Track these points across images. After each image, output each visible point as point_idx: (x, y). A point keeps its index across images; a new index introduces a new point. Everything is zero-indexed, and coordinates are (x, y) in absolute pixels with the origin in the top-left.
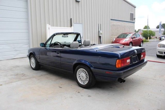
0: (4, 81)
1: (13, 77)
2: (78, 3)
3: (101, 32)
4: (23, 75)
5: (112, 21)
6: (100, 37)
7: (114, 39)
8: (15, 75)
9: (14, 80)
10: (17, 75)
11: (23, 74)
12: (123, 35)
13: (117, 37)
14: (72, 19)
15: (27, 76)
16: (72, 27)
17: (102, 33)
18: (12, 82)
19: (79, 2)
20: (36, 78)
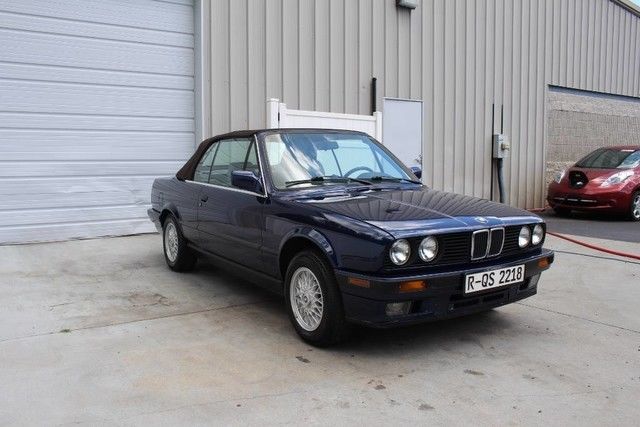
0: (78, 317)
1: (118, 302)
2: (406, 13)
3: (503, 139)
4: (159, 298)
5: (555, 93)
6: (497, 163)
7: (563, 175)
8: (124, 298)
9: (120, 316)
10: (135, 296)
11: (157, 295)
12: (603, 156)
13: (577, 166)
14: (377, 82)
15: (172, 304)
16: (378, 113)
17: (506, 143)
18: (107, 325)
19: (408, 9)
20: (206, 315)
